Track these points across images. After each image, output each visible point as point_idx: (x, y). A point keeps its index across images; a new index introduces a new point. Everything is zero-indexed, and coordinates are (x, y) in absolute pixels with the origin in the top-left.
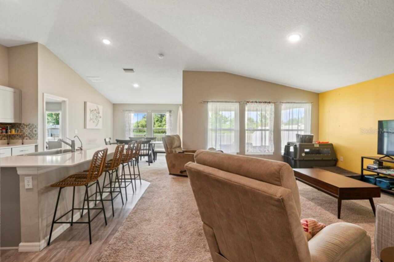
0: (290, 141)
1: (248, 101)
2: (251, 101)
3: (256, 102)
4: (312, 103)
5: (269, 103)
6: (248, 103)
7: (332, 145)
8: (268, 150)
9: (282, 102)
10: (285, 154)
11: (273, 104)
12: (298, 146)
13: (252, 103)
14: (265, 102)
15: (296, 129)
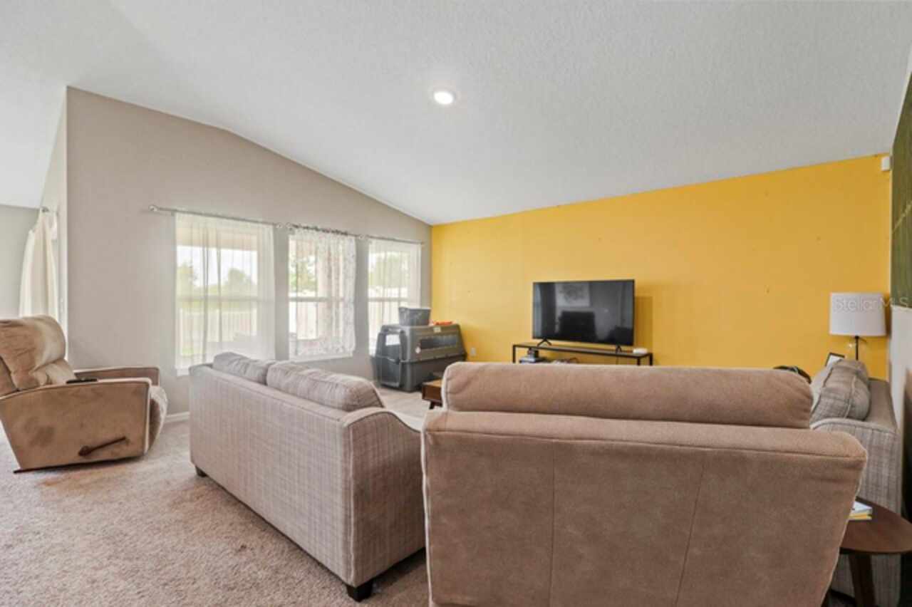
0: (387, 322)
1: (296, 224)
2: (305, 225)
3: (317, 229)
4: (422, 243)
5: (346, 234)
6: (296, 230)
7: (457, 327)
8: (343, 347)
9: (371, 235)
10: (378, 352)
11: (353, 238)
12: (408, 333)
13: (306, 230)
14: (337, 232)
15: (397, 296)
